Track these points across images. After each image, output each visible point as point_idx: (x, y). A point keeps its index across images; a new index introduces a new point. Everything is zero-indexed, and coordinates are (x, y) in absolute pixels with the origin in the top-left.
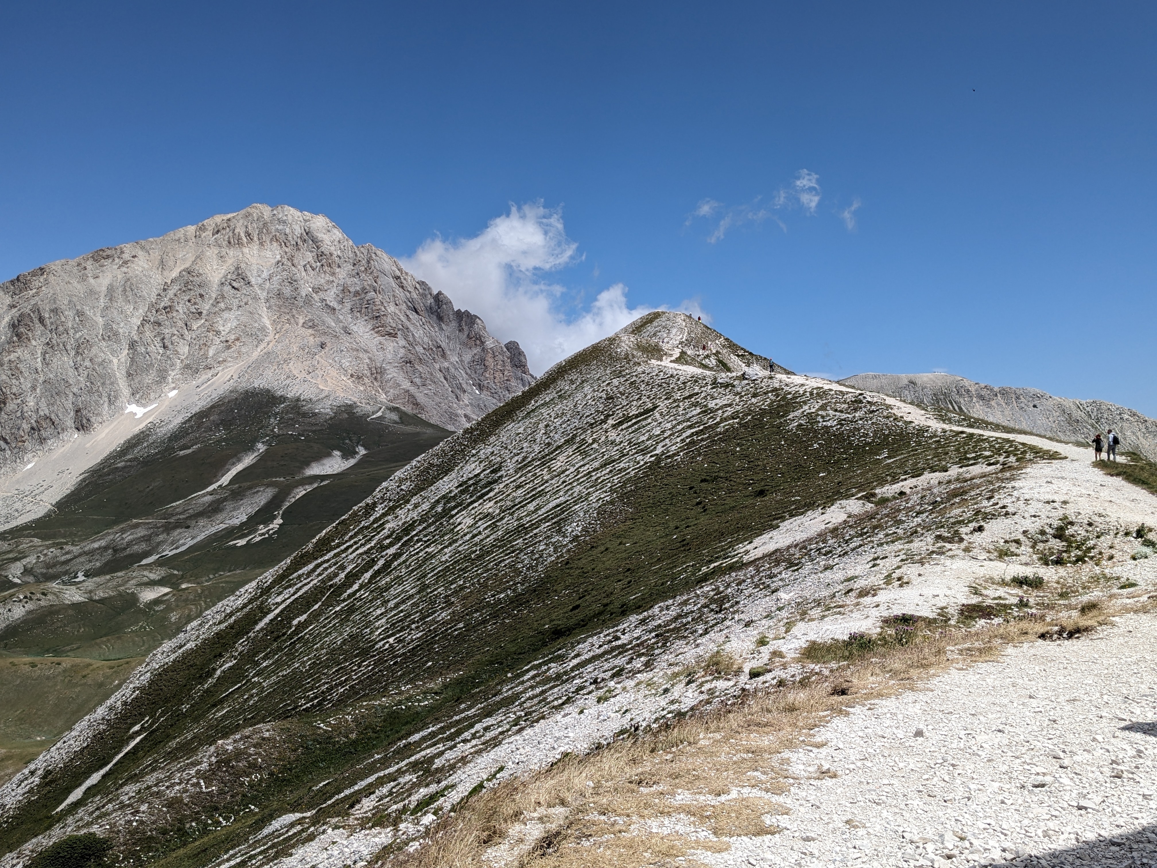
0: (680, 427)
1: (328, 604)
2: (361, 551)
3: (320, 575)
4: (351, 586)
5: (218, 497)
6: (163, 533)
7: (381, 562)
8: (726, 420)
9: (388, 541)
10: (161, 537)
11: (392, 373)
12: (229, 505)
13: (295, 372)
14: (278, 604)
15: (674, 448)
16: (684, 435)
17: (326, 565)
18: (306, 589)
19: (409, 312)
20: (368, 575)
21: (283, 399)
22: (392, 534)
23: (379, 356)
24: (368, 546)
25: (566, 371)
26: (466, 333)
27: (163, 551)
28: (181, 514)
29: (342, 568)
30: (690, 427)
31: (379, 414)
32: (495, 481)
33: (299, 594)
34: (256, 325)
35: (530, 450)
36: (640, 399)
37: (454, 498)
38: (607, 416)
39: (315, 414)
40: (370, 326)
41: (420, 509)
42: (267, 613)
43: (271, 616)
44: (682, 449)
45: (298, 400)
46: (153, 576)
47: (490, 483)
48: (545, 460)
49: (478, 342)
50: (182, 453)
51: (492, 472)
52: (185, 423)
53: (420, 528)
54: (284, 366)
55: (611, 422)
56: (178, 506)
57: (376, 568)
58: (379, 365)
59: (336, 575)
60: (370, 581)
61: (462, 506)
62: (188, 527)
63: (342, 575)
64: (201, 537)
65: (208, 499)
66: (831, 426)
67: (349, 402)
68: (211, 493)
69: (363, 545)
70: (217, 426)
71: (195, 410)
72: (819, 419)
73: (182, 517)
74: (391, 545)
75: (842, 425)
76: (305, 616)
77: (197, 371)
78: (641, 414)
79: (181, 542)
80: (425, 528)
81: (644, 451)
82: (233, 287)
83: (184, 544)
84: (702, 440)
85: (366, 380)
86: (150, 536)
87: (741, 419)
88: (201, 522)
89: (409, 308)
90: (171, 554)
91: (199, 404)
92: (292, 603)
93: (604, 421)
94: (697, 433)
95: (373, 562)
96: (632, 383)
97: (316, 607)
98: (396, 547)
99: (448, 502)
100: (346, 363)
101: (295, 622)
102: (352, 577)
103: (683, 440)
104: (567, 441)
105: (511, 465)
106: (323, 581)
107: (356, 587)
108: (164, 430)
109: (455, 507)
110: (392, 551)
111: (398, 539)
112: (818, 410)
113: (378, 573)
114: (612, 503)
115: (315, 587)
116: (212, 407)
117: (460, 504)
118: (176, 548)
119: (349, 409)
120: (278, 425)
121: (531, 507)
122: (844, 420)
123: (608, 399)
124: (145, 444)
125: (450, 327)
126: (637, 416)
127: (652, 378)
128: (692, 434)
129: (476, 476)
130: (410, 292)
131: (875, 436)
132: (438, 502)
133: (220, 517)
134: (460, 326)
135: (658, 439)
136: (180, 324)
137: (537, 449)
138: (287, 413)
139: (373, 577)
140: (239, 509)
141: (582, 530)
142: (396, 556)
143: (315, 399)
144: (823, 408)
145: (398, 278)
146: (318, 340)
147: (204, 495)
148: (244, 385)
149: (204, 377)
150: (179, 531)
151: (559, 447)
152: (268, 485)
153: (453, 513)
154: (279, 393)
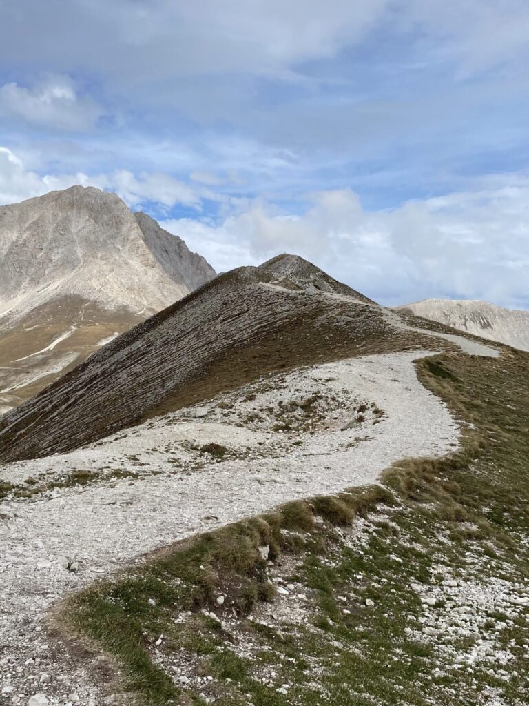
0: (254, 323)
1: (39, 424)
2: (64, 391)
3: (39, 405)
4: (53, 413)
5: (46, 356)
6: (13, 375)
7: (73, 400)
8: (282, 319)
9: (80, 386)
10: (12, 378)
11: (151, 288)
12: (52, 361)
13: (95, 285)
14: (12, 422)
15: (246, 335)
16: (255, 328)
17: (44, 399)
18: (30, 413)
19: (163, 253)
20: (64, 407)
21: (87, 301)
22: (83, 382)
23: (144, 278)
24: (69, 389)
25: (209, 287)
26: (196, 266)
27: (13, 386)
28: (24, 365)
29: (51, 402)
30: (260, 323)
31: (142, 312)
32: (147, 353)
33: (26, 416)
34: (73, 257)
35: (172, 334)
36: (242, 305)
37: (122, 362)
38: (221, 314)
39: (105, 311)
40: (139, 260)
41: (102, 368)
42: (5, 427)
43: (6, 429)
44: (250, 336)
45: (96, 302)
46: (6, 400)
47: (144, 354)
48: (178, 340)
49: (203, 272)
50: (28, 329)
51: (147, 347)
52: (30, 312)
53: (99, 379)
54: (89, 282)
55: (221, 318)
56: (23, 361)
57: (69, 403)
58: (143, 283)
59: (47, 405)
60: (63, 411)
61: (124, 367)
62: (28, 373)
63: (50, 407)
64: (35, 379)
65: (41, 356)
66: (340, 326)
67: (125, 304)
68: (42, 354)
69: (67, 388)
70: (49, 315)
71: (36, 305)
72: (335, 320)
73: (25, 366)
74: (82, 388)
75: (347, 325)
76: (24, 430)
77: (38, 282)
78: (239, 314)
79: (24, 381)
80: (102, 380)
81: (228, 338)
82: (61, 234)
83: (25, 383)
84: (263, 332)
85: (136, 292)
86: (6, 377)
87: (291, 319)
88: (36, 370)
89: (162, 250)
90: (18, 387)
91: (38, 302)
92: (20, 421)
93: (217, 318)
94: (262, 327)
95: (68, 399)
96: (240, 295)
97: (32, 425)
98: (84, 390)
99: (119, 364)
100: (124, 281)
101: (18, 434)
102: (55, 407)
103: (253, 331)
104: (193, 329)
105: (159, 343)
106: (39, 410)
107: (55, 414)
108: (18, 316)
109: (120, 368)
110: (80, 393)
111: (86, 386)
112: (337, 315)
113: (70, 405)
114: (197, 369)
115: (34, 413)
116: (46, 304)
117: (124, 366)
118: (21, 384)
119: (125, 308)
120: (84, 316)
121: (157, 369)
122: (349, 322)
123: (224, 304)
124: (7, 324)
125: (185, 263)
126: (236, 315)
127: (253, 292)
128: (259, 328)
129: (138, 349)
130: (164, 241)
131: (364, 333)
132: (113, 364)
133: (47, 368)
134: (192, 262)
135: (239, 330)
136: (29, 254)
137: (176, 333)
138: (89, 309)
139: (66, 408)
140: (58, 363)
141: (175, 385)
142: (82, 395)
143: (105, 302)
144: (341, 314)
145: (157, 232)
146: (109, 267)
147: (39, 355)
148: (64, 293)
149: (42, 286)
150: (23, 375)
151: (188, 333)
152: (75, 350)
153: (119, 371)
154: (85, 297)
